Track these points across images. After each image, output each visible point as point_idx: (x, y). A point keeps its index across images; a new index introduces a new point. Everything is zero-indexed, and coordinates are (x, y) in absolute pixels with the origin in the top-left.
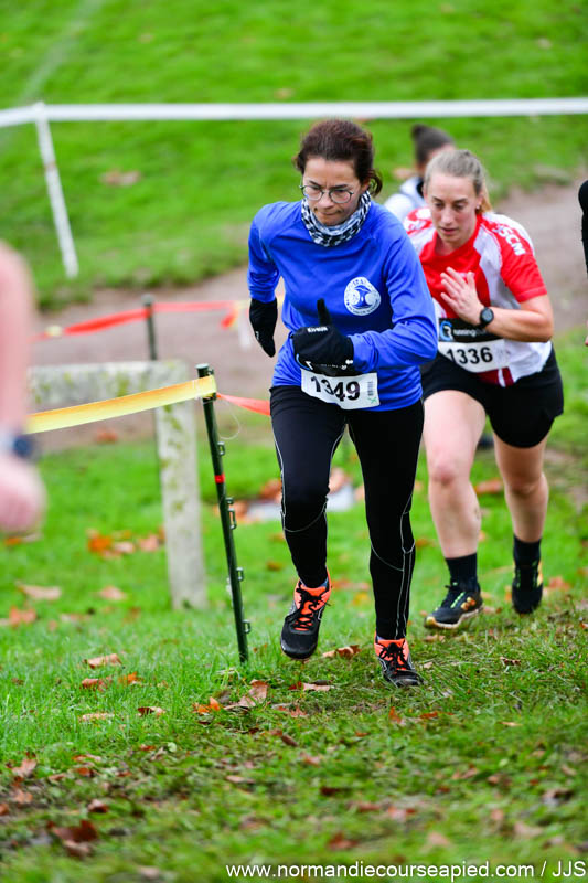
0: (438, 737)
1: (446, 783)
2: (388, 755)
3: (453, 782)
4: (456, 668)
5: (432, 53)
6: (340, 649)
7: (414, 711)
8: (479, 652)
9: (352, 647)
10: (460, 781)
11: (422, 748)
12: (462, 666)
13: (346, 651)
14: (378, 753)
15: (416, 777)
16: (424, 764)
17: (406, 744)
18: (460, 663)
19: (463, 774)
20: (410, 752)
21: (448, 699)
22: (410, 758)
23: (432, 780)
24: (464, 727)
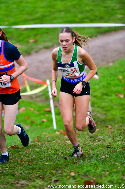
0: (30, 167)
1: (31, 178)
2: (19, 171)
3: (32, 177)
4: (36, 151)
5: (38, 15)
6: (12, 146)
7: (26, 160)
8: (41, 147)
9: (14, 146)
10: (34, 177)
11: (27, 169)
12: (38, 150)
13: (13, 147)
14: (17, 170)
15: (24, 176)
16: (26, 173)
17: (23, 168)
18: (37, 150)
19: (35, 175)
20: (24, 170)
21: (34, 158)
22: (24, 172)
23: (28, 177)
24: (36, 164)
